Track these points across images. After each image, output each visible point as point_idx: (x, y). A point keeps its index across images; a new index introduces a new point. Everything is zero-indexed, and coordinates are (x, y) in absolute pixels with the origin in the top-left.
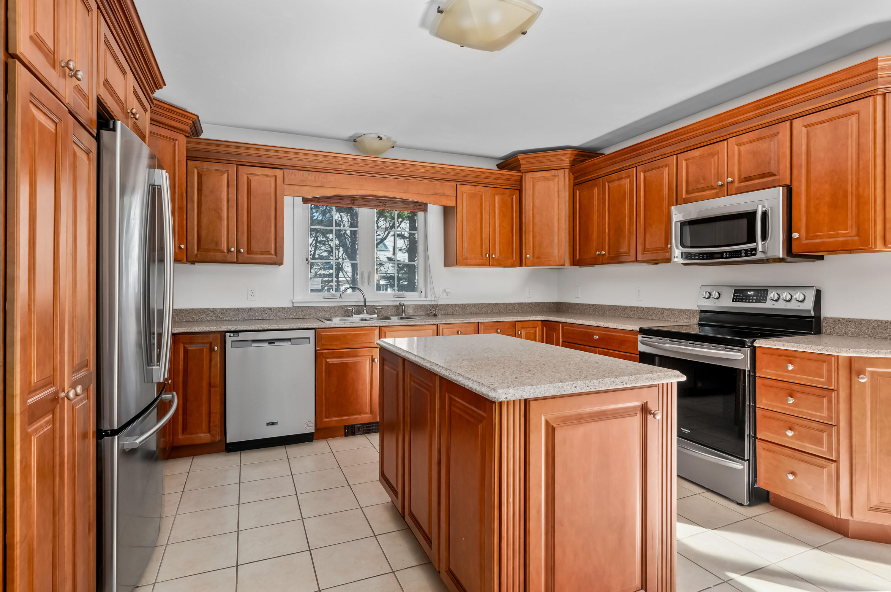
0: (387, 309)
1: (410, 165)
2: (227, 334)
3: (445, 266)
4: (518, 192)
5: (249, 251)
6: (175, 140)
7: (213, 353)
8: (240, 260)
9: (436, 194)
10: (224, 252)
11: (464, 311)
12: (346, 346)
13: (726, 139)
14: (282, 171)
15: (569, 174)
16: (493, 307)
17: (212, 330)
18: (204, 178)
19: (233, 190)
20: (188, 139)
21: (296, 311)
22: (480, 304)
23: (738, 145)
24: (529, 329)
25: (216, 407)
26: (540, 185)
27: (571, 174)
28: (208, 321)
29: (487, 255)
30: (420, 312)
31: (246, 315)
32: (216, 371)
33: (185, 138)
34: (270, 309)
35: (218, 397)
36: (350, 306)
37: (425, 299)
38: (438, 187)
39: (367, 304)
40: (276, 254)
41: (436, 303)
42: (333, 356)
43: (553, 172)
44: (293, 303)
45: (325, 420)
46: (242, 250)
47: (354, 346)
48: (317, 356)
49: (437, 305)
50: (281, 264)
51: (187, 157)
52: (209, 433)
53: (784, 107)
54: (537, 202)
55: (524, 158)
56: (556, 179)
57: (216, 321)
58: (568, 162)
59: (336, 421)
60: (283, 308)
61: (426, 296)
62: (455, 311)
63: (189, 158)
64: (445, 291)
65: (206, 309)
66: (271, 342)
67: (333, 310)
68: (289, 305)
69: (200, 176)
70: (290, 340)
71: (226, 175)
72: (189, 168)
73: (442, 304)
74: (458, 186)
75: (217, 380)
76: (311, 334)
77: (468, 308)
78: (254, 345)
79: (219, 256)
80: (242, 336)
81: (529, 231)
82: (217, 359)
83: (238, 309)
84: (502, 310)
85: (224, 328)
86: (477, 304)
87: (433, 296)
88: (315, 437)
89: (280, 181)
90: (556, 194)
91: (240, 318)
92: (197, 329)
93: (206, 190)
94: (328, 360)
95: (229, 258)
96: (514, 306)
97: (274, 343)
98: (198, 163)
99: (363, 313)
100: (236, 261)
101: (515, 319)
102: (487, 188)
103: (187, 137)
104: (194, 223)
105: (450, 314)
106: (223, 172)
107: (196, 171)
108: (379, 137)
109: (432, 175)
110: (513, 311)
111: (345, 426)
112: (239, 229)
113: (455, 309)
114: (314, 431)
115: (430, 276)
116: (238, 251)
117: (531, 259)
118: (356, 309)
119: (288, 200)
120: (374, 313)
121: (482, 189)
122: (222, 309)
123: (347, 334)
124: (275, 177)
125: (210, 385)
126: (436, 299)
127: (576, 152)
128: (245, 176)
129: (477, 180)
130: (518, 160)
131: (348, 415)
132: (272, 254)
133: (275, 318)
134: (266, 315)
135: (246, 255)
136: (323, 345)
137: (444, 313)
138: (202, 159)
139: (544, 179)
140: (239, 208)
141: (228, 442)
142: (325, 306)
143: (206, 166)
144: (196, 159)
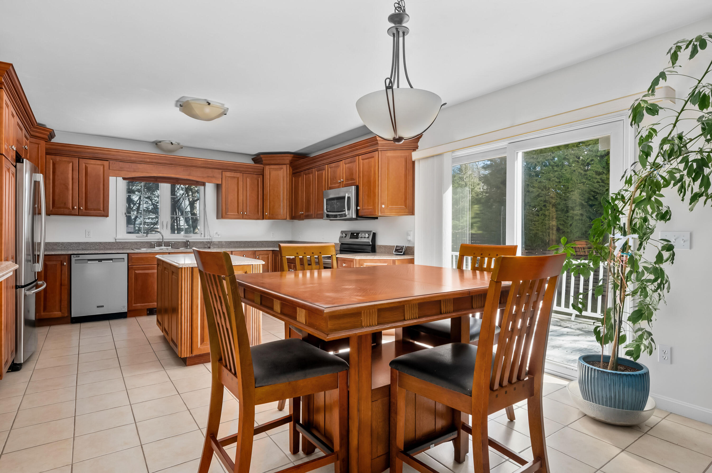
0: (178, 243)
1: (191, 160)
2: (72, 256)
3: (217, 219)
4: (262, 176)
5: (86, 208)
6: (39, 144)
7: (63, 267)
8: (80, 214)
9: (208, 177)
10: (70, 209)
12: (147, 264)
13: (342, 161)
14: (108, 162)
15: (289, 167)
17: (63, 253)
18: (57, 166)
19: (76, 173)
20: (47, 143)
21: (118, 245)
22: (240, 241)
23: (345, 164)
24: (264, 255)
25: (65, 297)
26: (274, 173)
27: (291, 168)
28: (59, 250)
29: (241, 213)
30: (199, 246)
31: (85, 246)
32: (65, 277)
33: (45, 142)
34: (101, 243)
35: (66, 291)
36: (154, 242)
37: (204, 238)
38: (210, 172)
39: (165, 241)
40: (104, 210)
41: (211, 241)
42: (139, 269)
43: (280, 166)
44: (116, 239)
45: (134, 305)
46: (82, 208)
47: (153, 264)
48: (129, 269)
50: (107, 216)
51: (46, 153)
52: (61, 311)
53: (357, 150)
54: (271, 183)
55: (264, 157)
56: (282, 170)
57: (64, 250)
58: (288, 161)
59: (141, 305)
60: (109, 243)
61: (204, 236)
62: (223, 246)
63: (47, 154)
64: (217, 233)
65: (57, 243)
66: (100, 260)
68: (113, 241)
69: (54, 164)
70: (112, 259)
71: (71, 164)
72: (47, 159)
73: (215, 241)
74: (223, 172)
75: (66, 282)
76: (125, 256)
77: (232, 244)
78: (89, 262)
79: (67, 211)
80: (81, 257)
81: (267, 199)
82: (66, 270)
83: (79, 243)
85: (70, 252)
87: (209, 236)
88: (128, 315)
89: (106, 167)
90: (282, 179)
91: (80, 248)
92: (53, 253)
93: (58, 172)
94: (136, 271)
95: (73, 212)
96: (263, 243)
97: (102, 261)
98: (53, 156)
99: (162, 246)
100: (77, 214)
101: (255, 249)
102: (242, 174)
103: (46, 141)
104: (50, 192)
105: (220, 247)
106: (69, 162)
107: (51, 161)
108: (171, 143)
109: (206, 166)
110: (262, 246)
111: (147, 309)
112: (80, 196)
113: (223, 244)
114: (127, 311)
115: (207, 224)
116: (79, 208)
117: (268, 215)
118: (157, 244)
119: (112, 180)
120: (169, 246)
121: (238, 175)
122: (68, 243)
123: (148, 257)
124: (104, 166)
125: (61, 285)
126: (210, 238)
127: (292, 156)
128: (84, 165)
129: (235, 169)
130: (261, 158)
131: (149, 303)
132: (101, 211)
133: (103, 248)
134: (98, 247)
135: (84, 211)
136: (133, 263)
137: (216, 247)
138: (55, 154)
139: (276, 170)
140: (80, 183)
141: (72, 316)
142: (137, 242)
143: (58, 158)
144: (51, 154)
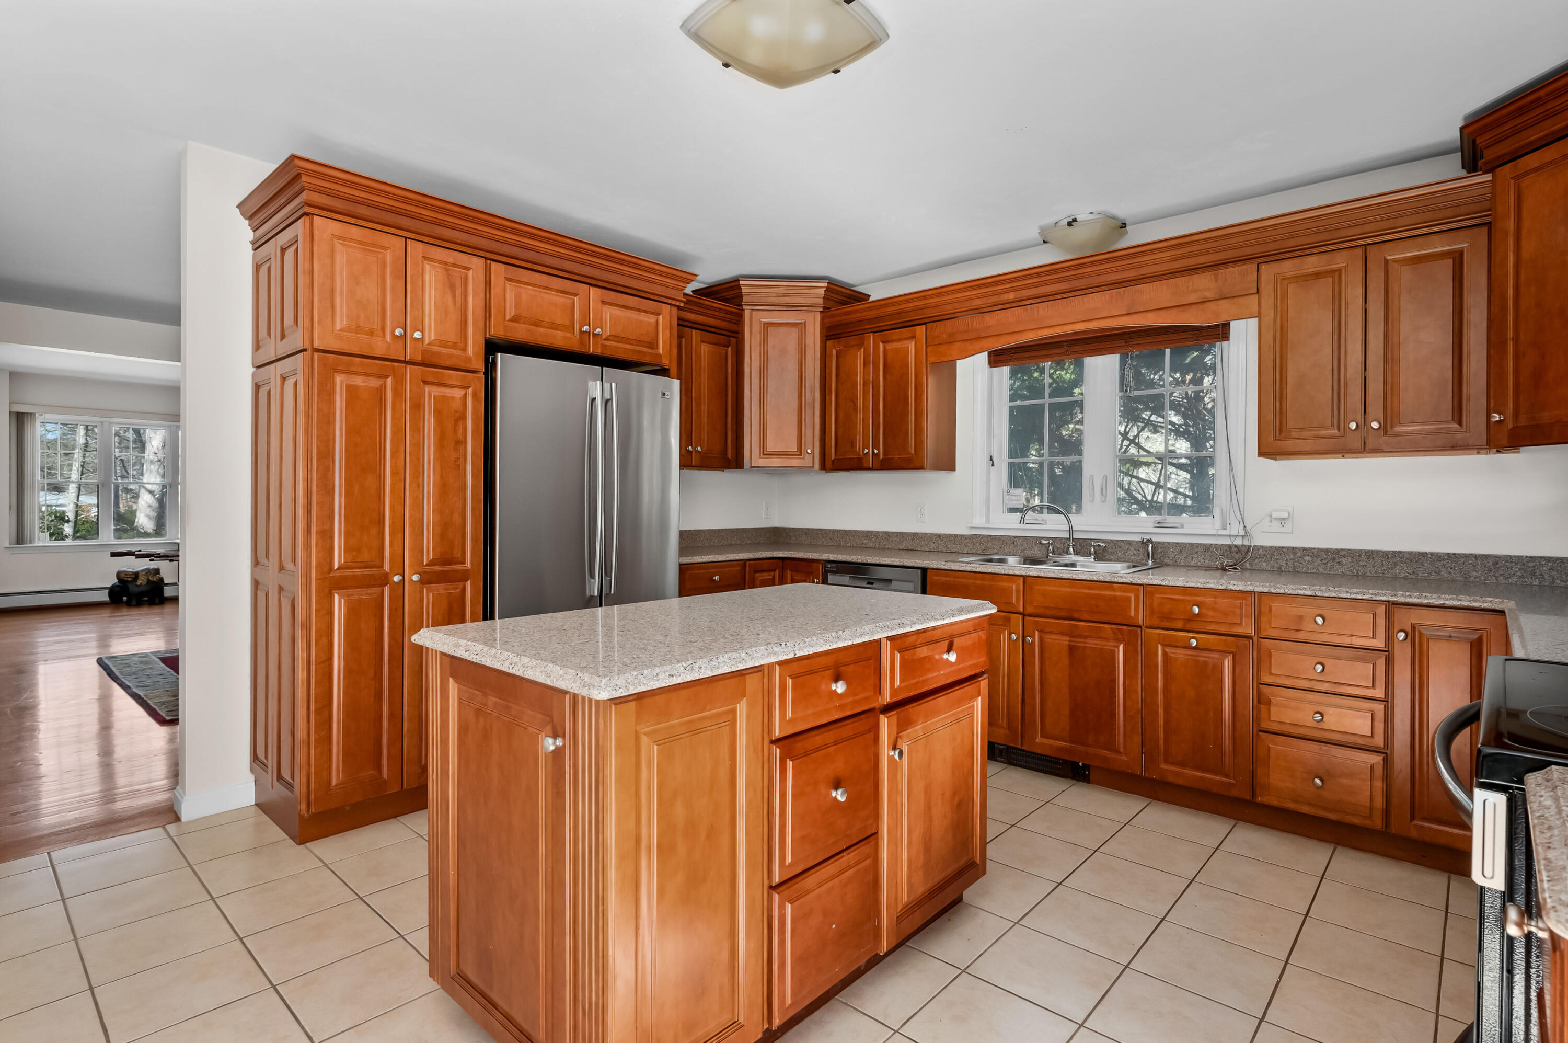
0: (1128, 549)
3: (1264, 456)
8: (876, 465)
11: (1332, 567)
14: (923, 327)
16: (1437, 564)
18: (841, 360)
19: (869, 370)
21: (973, 542)
22: (1389, 551)
28: (871, 548)
29: (1353, 426)
30: (1203, 561)
31: (912, 543)
34: (939, 536)
40: (916, 454)
41: (1246, 543)
44: (970, 528)
46: (876, 451)
49: (1250, 546)
57: (879, 548)
60: (956, 536)
62: (1301, 566)
67: (1027, 544)
68: (966, 531)
69: (837, 358)
71: (862, 350)
73: (1262, 547)
74: (1264, 267)
77: (1344, 561)
84: (1474, 573)
86: (1377, 552)
89: (920, 342)
91: (904, 546)
93: (842, 375)
95: (864, 461)
96: (1531, 565)
97: (872, 584)
99: (1069, 553)
100: (870, 465)
104: (832, 420)
105: (1286, 571)
106: (859, 347)
107: (834, 352)
110: (1529, 581)
113: (1301, 561)
116: (873, 452)
119: (962, 366)
122: (885, 532)
124: (916, 339)
126: (1245, 533)
132: (912, 454)
133: (944, 550)
134: (934, 545)
135: (881, 457)
137: (1269, 568)
140: (875, 392)
